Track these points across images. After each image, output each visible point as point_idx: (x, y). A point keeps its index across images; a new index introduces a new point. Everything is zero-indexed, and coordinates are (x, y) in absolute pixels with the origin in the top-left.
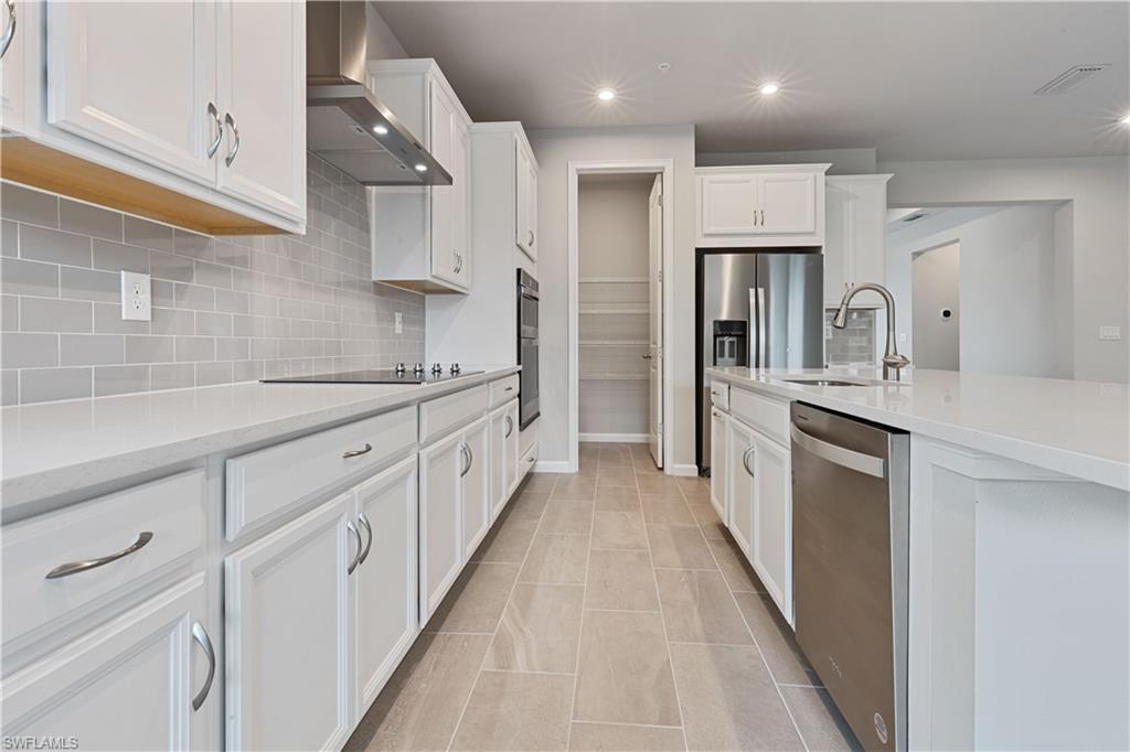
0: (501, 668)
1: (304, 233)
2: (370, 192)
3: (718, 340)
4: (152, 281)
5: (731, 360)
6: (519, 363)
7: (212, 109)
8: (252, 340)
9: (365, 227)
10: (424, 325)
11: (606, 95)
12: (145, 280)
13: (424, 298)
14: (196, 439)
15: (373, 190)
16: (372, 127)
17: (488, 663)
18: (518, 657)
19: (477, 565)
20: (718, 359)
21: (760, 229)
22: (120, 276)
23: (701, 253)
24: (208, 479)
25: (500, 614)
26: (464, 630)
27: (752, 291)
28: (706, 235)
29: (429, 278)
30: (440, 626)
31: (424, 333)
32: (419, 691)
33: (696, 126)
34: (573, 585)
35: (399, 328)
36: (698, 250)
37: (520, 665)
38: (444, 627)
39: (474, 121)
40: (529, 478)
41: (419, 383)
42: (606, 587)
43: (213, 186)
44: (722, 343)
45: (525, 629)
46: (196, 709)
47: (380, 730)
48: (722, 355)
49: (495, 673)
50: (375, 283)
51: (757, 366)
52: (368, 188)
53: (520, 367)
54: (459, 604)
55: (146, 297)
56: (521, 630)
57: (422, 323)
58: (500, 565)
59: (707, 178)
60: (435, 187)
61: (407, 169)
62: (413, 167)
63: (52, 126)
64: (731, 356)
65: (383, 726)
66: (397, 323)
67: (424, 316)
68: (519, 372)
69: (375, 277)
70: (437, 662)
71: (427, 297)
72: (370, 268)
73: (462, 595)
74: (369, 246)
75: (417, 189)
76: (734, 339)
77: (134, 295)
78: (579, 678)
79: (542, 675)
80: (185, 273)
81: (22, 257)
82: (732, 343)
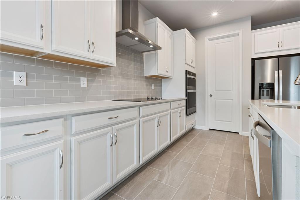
0: (159, 180)
1: (115, 66)
2: (144, 54)
3: (261, 90)
4: (87, 79)
5: (267, 97)
6: (186, 97)
7: (88, 42)
8: (111, 91)
9: (142, 63)
10: (162, 86)
11: (215, 14)
12: (86, 79)
13: (161, 80)
14: (58, 112)
15: (145, 53)
16: (134, 38)
17: (156, 178)
18: (164, 179)
19: (167, 151)
20: (261, 97)
21: (281, 48)
22: (80, 78)
23: (253, 60)
24: (65, 121)
25: (165, 166)
26: (155, 168)
27: (276, 72)
28: (257, 53)
29: (157, 75)
30: (150, 165)
31: (162, 89)
32: (137, 180)
33: (252, 17)
34: (190, 163)
35: (153, 88)
36: (252, 59)
37: (164, 182)
38: (150, 166)
39: (174, 31)
40: (192, 130)
41: (141, 102)
42: (200, 166)
43: (89, 58)
44: (263, 91)
45: (170, 172)
46: (61, 168)
47: (124, 187)
48: (263, 95)
49: (157, 181)
50: (145, 76)
51: (278, 99)
52: (144, 53)
53: (186, 98)
54: (157, 161)
55: (86, 82)
56: (169, 172)
57: (161, 86)
58: (172, 153)
59: (256, 33)
60: (159, 50)
61: (149, 47)
62: (149, 46)
63: (53, 50)
64: (267, 95)
65: (126, 186)
66: (152, 86)
67: (162, 84)
68: (186, 99)
69: (145, 75)
70: (144, 174)
71: (162, 79)
72: (144, 73)
73: (159, 158)
74: (144, 68)
75: (154, 52)
76: (269, 90)
77: (83, 82)
78: (178, 190)
79: (168, 186)
80: (95, 76)
81: (62, 75)
82: (267, 91)
